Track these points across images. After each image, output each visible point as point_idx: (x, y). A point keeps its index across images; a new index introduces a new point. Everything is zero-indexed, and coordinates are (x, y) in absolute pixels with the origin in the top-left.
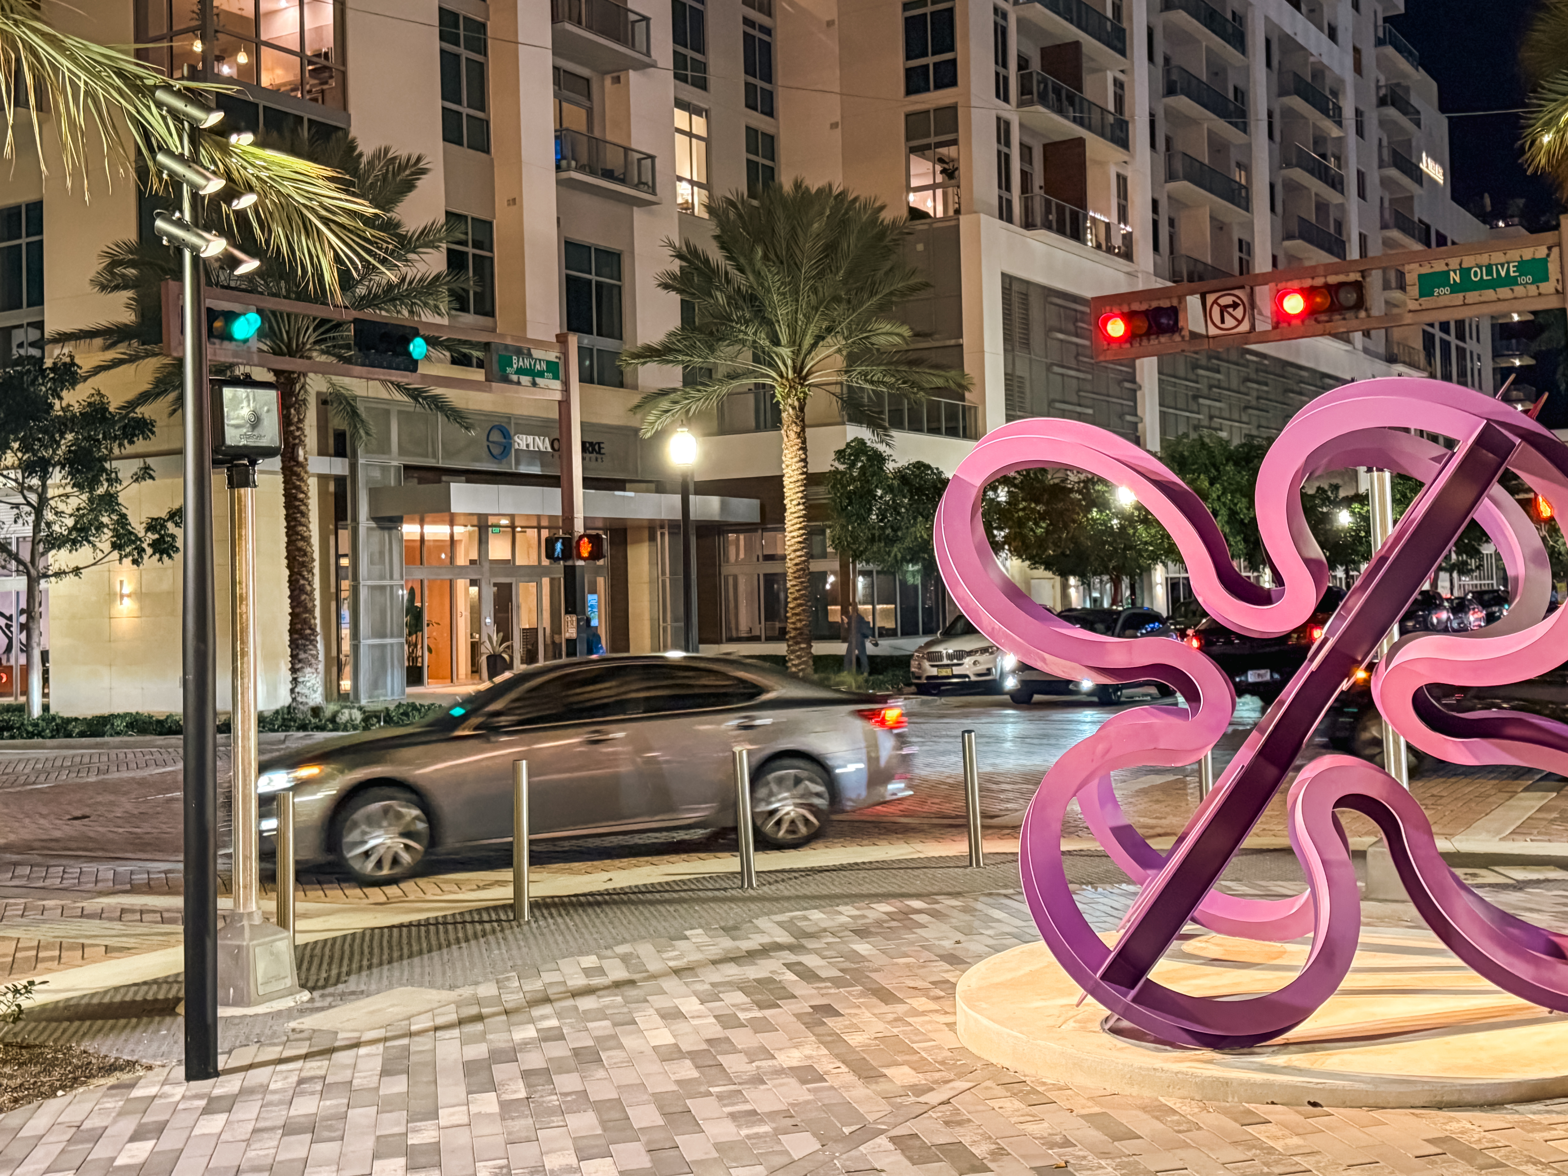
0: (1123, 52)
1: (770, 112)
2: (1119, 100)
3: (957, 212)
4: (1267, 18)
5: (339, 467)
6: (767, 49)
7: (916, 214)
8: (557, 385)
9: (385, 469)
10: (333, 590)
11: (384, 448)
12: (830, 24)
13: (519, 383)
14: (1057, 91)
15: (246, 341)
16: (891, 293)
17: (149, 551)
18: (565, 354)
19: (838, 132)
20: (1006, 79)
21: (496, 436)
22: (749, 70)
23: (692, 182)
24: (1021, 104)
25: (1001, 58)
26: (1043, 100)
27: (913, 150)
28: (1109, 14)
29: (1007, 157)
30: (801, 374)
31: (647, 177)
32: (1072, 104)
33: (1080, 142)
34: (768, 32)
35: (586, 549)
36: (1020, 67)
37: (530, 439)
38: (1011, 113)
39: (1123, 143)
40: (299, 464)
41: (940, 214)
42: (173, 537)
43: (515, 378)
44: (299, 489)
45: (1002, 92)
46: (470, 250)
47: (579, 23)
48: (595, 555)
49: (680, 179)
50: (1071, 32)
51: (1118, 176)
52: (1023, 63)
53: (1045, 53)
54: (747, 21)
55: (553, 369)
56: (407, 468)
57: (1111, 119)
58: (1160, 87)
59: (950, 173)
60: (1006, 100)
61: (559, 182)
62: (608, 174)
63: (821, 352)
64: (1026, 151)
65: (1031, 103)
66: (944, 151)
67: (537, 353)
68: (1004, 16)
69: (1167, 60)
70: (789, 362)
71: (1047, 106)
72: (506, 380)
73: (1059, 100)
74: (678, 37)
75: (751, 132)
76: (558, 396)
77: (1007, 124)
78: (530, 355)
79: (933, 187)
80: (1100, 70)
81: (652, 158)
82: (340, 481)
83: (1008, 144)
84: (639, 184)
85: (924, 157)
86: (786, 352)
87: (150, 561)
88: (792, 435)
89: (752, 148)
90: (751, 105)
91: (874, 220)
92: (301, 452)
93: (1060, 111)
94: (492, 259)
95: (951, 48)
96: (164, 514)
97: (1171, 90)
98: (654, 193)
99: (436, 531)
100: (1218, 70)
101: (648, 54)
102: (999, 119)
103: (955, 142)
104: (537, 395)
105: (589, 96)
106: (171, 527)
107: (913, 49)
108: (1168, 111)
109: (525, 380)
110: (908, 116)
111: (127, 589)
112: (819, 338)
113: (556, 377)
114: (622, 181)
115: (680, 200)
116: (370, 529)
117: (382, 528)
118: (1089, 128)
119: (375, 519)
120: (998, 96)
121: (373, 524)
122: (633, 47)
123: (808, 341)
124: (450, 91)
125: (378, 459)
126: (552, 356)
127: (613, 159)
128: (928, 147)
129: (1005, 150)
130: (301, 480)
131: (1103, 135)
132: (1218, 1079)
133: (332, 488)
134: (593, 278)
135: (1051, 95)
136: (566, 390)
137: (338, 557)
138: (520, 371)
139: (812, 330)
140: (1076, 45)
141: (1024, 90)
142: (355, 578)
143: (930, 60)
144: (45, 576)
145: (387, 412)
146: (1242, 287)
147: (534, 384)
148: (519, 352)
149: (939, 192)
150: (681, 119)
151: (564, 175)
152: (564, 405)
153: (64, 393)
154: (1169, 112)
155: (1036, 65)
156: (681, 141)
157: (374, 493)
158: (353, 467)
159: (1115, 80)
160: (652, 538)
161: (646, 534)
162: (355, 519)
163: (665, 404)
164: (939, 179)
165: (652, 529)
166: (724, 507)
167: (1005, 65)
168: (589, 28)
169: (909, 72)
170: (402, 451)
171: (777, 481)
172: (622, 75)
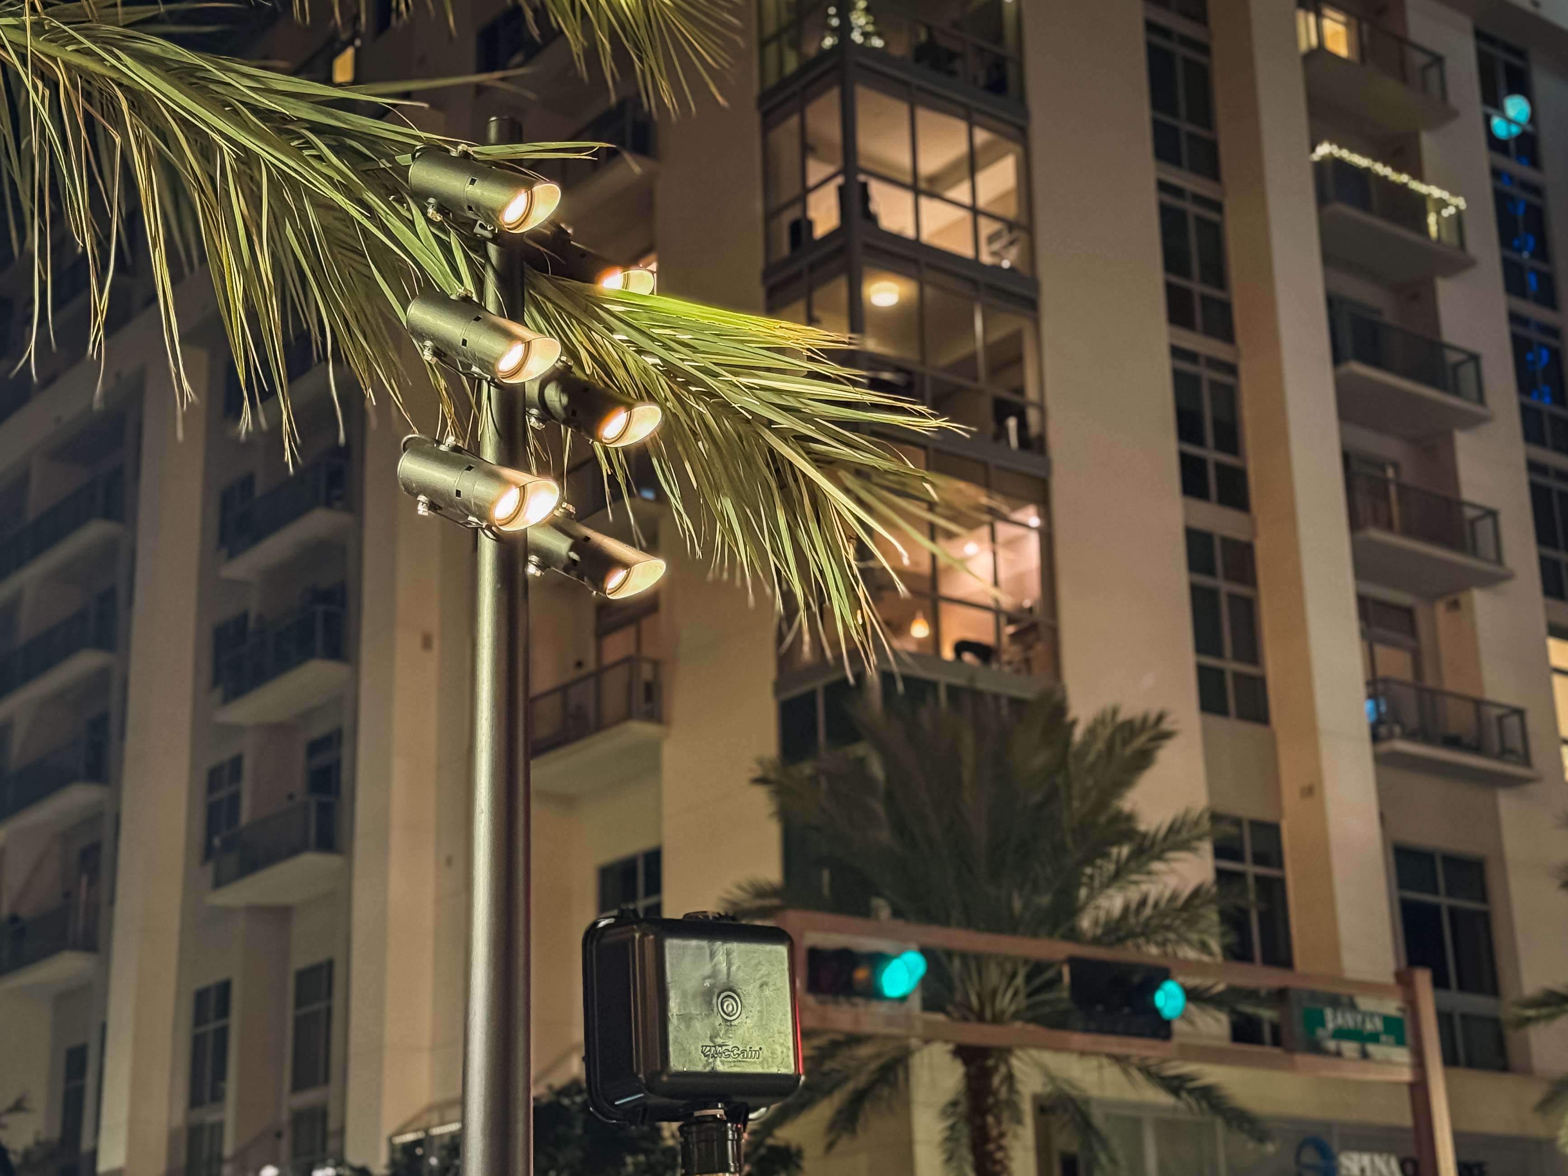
8: (1402, 1055)
13: (1338, 1054)
15: (902, 999)
18: (1412, 1005)
21: (1310, 1157)
31: (1514, 741)
43: (1331, 1045)
46: (1250, 869)
55: (1395, 1030)
61: (1378, 758)
62: (1453, 742)
67: (1366, 1003)
72: (1317, 1048)
74: (1543, 536)
76: (1406, 1075)
78: (1352, 1006)
81: (1519, 712)
84: (1504, 753)
94: (1283, 881)
98: (1528, 765)
101: (1499, 561)
104: (1371, 1073)
105: (1414, 636)
109: (1349, 1048)
113: (1400, 1042)
114: (1477, 749)
122: (1476, 554)
126: (1392, 1007)
127: (1458, 722)
134: (1443, 901)
136: (1419, 1064)
138: (1341, 1034)
147: (1365, 1055)
148: (1335, 1002)
150: (1559, 652)
151: (1384, 747)
152: (1418, 1088)
168: (1406, 532)
172: (1463, 598)
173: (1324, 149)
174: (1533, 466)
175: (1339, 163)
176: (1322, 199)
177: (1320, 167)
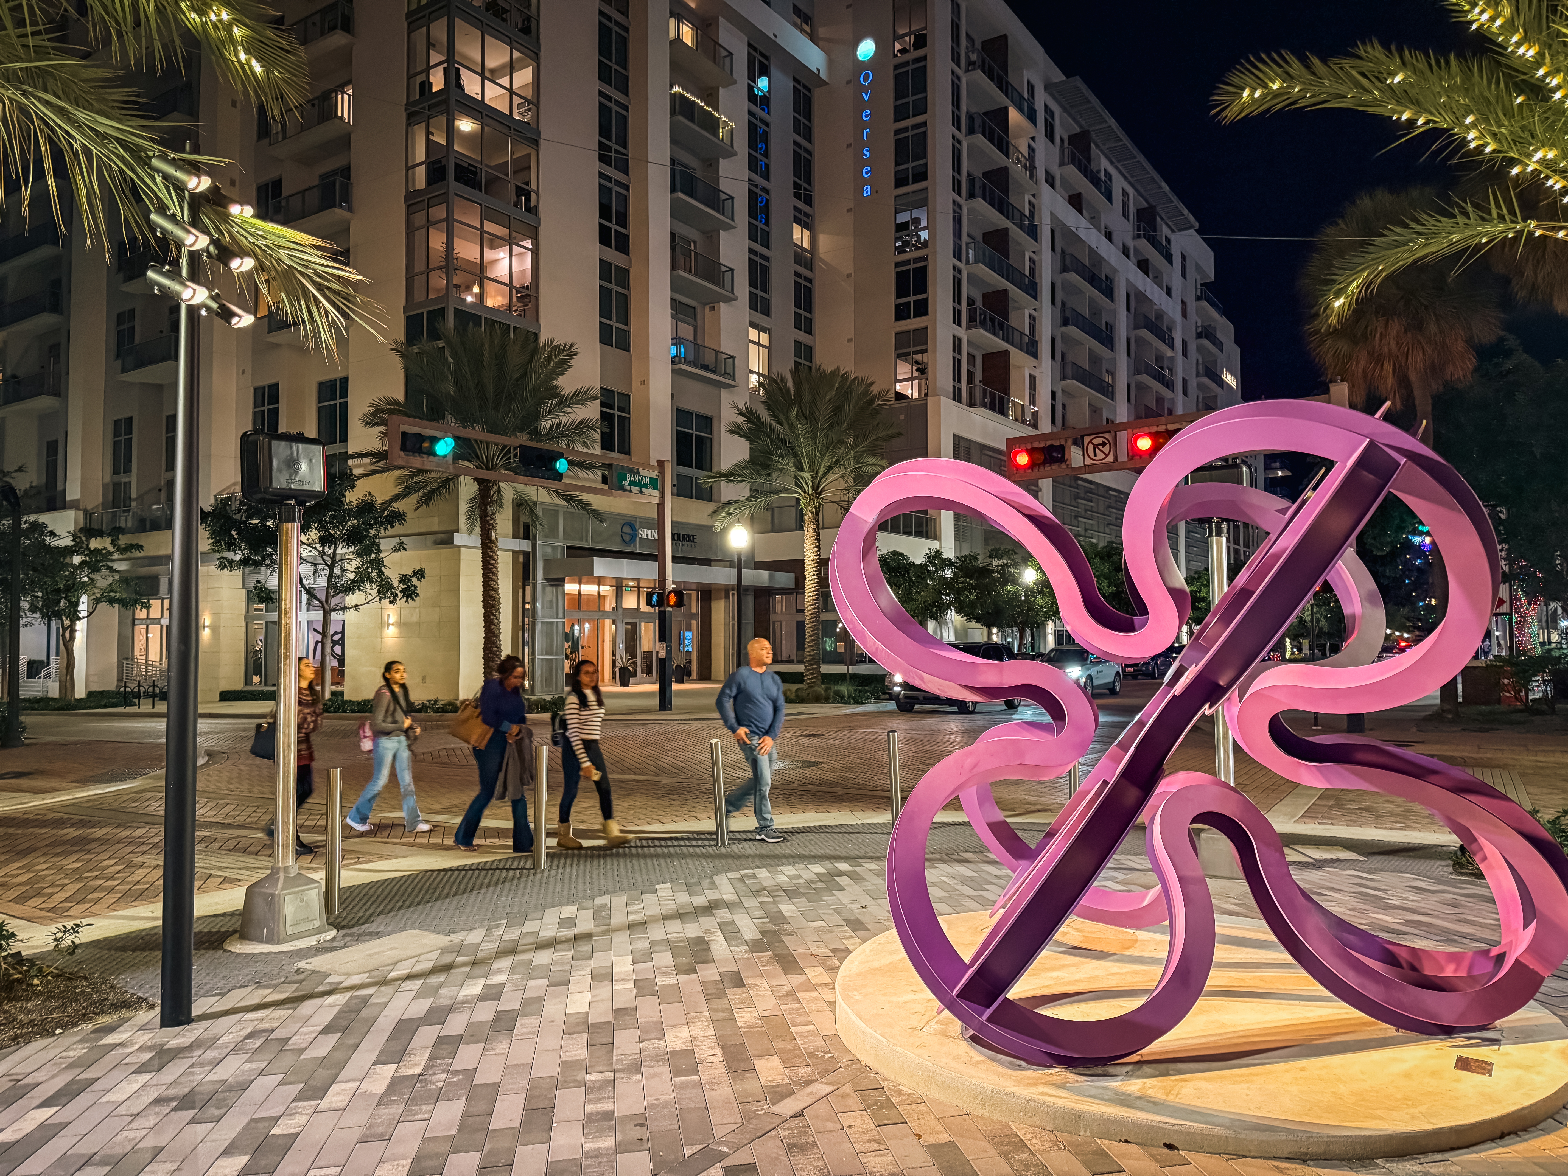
0: (1035, 298)
1: (809, 331)
2: (1032, 327)
3: (926, 395)
4: (1127, 280)
5: (524, 545)
6: (809, 292)
7: (900, 396)
8: (656, 493)
9: (554, 548)
10: (520, 624)
11: (552, 533)
12: (849, 276)
13: (631, 491)
14: (992, 320)
15: (445, 456)
16: (877, 439)
17: (400, 595)
18: (662, 473)
19: (852, 344)
20: (960, 312)
21: (627, 529)
22: (797, 305)
23: (758, 374)
24: (969, 328)
25: (957, 298)
26: (983, 325)
27: (899, 356)
28: (1027, 273)
29: (959, 361)
30: (817, 491)
31: (729, 370)
32: (1002, 329)
33: (1006, 353)
34: (810, 281)
35: (673, 599)
36: (969, 305)
37: (649, 531)
38: (962, 333)
39: (1035, 355)
40: (492, 542)
41: (916, 395)
42: (415, 587)
43: (628, 488)
44: (491, 557)
45: (957, 320)
46: (616, 412)
47: (690, 271)
48: (679, 604)
49: (752, 372)
50: (1002, 283)
51: (1030, 376)
52: (971, 302)
53: (985, 296)
54: (796, 274)
55: (655, 483)
56: (568, 547)
57: (1026, 339)
58: (1059, 320)
59: (922, 371)
60: (960, 325)
61: (673, 371)
62: (705, 367)
63: (831, 477)
64: (972, 358)
65: (976, 327)
66: (918, 357)
67: (643, 472)
68: (960, 272)
69: (1063, 304)
70: (810, 483)
71: (986, 330)
72: (622, 489)
73: (993, 325)
74: (752, 283)
75: (798, 344)
76: (657, 501)
77: (960, 340)
78: (638, 473)
79: (911, 379)
80: (1020, 308)
81: (733, 357)
82: (526, 554)
83: (960, 353)
84: (725, 374)
85: (906, 361)
86: (807, 475)
87: (401, 602)
88: (811, 530)
89: (797, 353)
90: (798, 326)
91: (866, 392)
92: (493, 534)
93: (994, 334)
94: (629, 419)
95: (925, 291)
96: (410, 573)
97: (1065, 322)
98: (734, 380)
99: (590, 589)
100: (1096, 312)
101: (732, 292)
102: (954, 337)
103: (925, 351)
104: (643, 499)
105: (695, 320)
106: (414, 580)
107: (901, 291)
108: (1062, 334)
109: (635, 489)
110: (896, 334)
111: (392, 619)
112: (829, 469)
113: (656, 488)
114: (714, 372)
115: (751, 386)
116: (544, 586)
117: (552, 585)
118: (1013, 345)
119: (546, 579)
120: (954, 322)
121: (545, 583)
122: (723, 287)
123: (822, 470)
124: (605, 311)
125: (551, 542)
126: (654, 474)
127: (709, 358)
128: (908, 354)
129: (958, 356)
130: (493, 551)
131: (1021, 350)
132: (1070, 1111)
133: (521, 559)
134: (695, 433)
135: (988, 322)
136: (662, 496)
137: (524, 603)
138: (632, 483)
139: (826, 463)
140: (1006, 291)
141: (972, 319)
142: (534, 616)
143: (911, 299)
144: (335, 610)
145: (557, 512)
146: (1109, 432)
147: (641, 492)
148: (631, 471)
149: (915, 382)
150: (753, 334)
151: (676, 367)
152: (661, 506)
153: (347, 494)
154: (1064, 337)
155: (979, 303)
156: (752, 348)
157: (547, 563)
158: (534, 546)
159: (1030, 315)
160: (727, 597)
161: (723, 594)
162: (534, 579)
163: (730, 510)
164: (916, 374)
165: (726, 590)
166: (771, 578)
167: (959, 303)
168: (696, 275)
169: (898, 306)
170: (566, 536)
171: (802, 562)
172: (716, 305)
173: (676, 89)
174: (751, 251)
175: (682, 96)
176: (673, 113)
177: (673, 96)
